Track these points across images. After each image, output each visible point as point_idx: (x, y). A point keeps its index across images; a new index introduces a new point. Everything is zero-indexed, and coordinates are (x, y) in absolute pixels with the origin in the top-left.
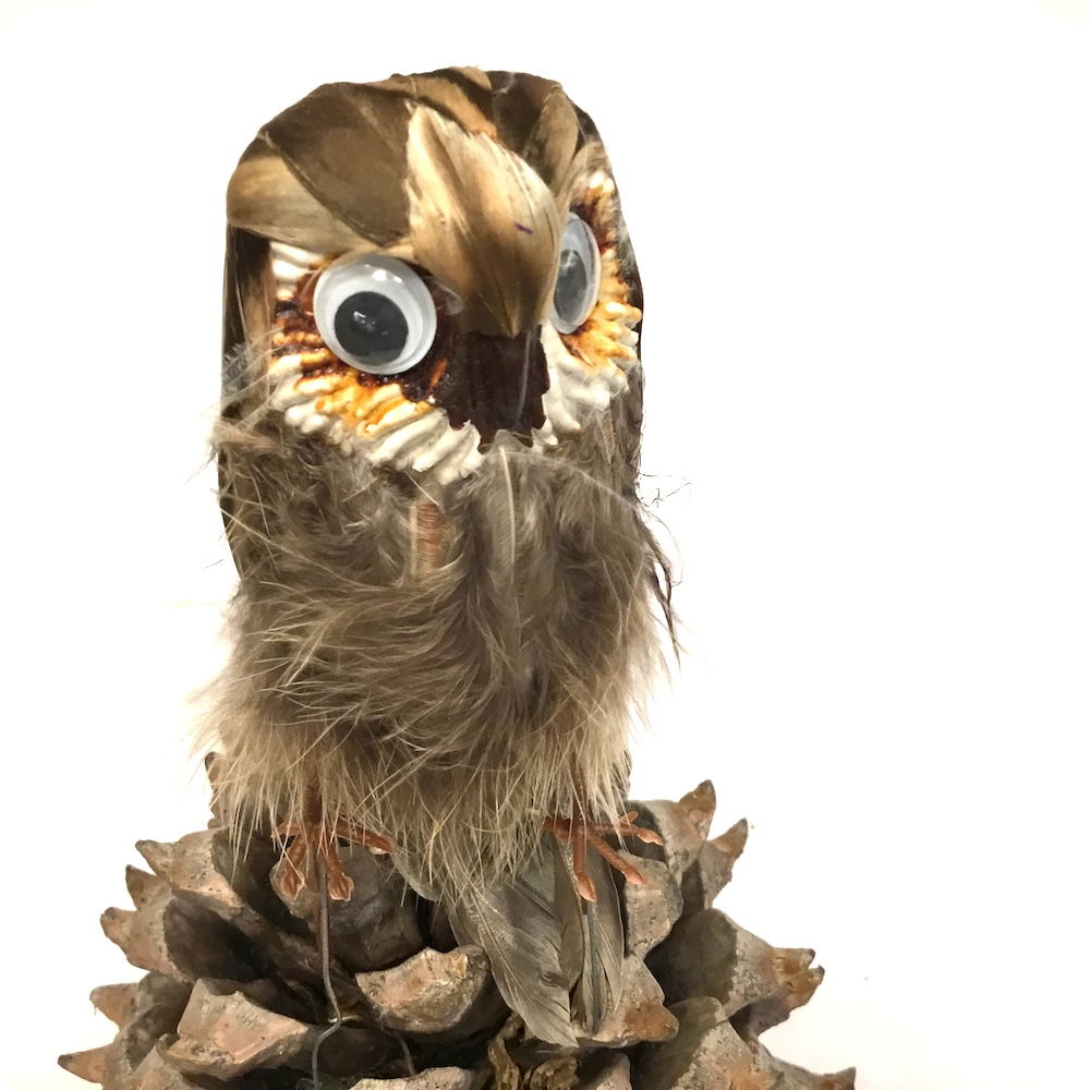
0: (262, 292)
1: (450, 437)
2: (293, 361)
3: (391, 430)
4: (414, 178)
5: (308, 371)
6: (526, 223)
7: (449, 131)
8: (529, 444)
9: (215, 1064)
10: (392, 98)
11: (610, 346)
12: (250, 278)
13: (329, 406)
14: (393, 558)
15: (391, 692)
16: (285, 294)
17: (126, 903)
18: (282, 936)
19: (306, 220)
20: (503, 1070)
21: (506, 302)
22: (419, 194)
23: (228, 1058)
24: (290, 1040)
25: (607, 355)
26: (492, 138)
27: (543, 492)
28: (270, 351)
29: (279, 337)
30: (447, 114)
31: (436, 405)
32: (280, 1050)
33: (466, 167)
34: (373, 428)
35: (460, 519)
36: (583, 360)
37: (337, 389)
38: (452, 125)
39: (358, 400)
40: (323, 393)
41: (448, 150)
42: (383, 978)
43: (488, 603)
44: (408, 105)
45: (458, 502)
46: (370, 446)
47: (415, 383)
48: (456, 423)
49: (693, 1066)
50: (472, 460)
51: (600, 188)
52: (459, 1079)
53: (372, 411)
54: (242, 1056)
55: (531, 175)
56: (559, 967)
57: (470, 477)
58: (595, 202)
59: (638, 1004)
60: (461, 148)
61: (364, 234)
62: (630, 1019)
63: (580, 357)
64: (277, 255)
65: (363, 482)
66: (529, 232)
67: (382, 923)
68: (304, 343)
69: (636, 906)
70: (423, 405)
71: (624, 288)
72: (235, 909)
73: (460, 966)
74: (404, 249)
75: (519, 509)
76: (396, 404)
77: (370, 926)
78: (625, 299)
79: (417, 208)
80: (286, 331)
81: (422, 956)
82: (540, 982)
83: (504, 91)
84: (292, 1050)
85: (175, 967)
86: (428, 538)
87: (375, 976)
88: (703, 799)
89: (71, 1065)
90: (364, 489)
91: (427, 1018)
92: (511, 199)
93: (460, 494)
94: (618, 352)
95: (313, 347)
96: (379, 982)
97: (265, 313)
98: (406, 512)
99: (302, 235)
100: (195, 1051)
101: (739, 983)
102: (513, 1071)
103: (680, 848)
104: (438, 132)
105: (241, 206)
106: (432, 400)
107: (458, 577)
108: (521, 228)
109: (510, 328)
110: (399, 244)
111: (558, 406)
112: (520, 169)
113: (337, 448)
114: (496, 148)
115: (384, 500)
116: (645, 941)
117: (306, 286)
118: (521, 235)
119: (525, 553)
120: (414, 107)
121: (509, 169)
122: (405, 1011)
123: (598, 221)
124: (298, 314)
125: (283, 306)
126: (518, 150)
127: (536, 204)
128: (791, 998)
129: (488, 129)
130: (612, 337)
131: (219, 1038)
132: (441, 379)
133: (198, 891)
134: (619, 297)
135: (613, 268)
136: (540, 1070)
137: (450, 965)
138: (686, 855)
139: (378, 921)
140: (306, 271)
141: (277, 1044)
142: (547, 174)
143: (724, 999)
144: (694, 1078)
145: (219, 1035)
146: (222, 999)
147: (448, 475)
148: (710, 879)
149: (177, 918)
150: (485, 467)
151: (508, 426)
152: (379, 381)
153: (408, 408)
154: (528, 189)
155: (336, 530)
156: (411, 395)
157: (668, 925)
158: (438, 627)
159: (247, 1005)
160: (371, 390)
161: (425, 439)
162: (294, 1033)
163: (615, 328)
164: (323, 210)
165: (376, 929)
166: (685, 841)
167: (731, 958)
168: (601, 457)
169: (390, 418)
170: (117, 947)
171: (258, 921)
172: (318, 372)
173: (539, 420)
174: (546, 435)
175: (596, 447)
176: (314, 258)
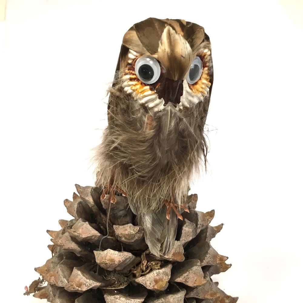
0: (125, 60)
1: (158, 101)
2: (128, 77)
3: (145, 96)
4: (162, 41)
5: (131, 79)
6: (184, 56)
7: (173, 32)
8: (176, 107)
9: (78, 236)
10: (163, 23)
11: (201, 90)
12: (123, 56)
13: (134, 88)
14: (140, 126)
15: (134, 158)
16: (130, 62)
17: (71, 199)
18: (101, 214)
19: (138, 46)
20: (144, 260)
21: (175, 72)
22: (162, 44)
23: (81, 236)
24: (96, 236)
25: (200, 92)
26: (182, 36)
27: (177, 119)
28: (124, 73)
29: (127, 71)
30: (174, 29)
31: (156, 93)
32: (93, 238)
33: (174, 40)
34: (142, 95)
35: (157, 120)
36: (193, 91)
37: (136, 85)
38: (174, 31)
39: (140, 88)
40: (133, 85)
41: (171, 36)
42: (119, 227)
43: (159, 141)
44: (166, 25)
45: (157, 116)
46: (141, 99)
47: (153, 87)
48: (160, 98)
49: (188, 272)
50: (162, 107)
51: (206, 53)
52: (130, 256)
53: (142, 91)
54: (84, 236)
55: (188, 45)
56: (160, 237)
57: (161, 111)
58: (205, 55)
59: (177, 252)
60: (174, 36)
61: (148, 51)
62: (174, 254)
63: (192, 90)
64: (130, 52)
65: (137, 107)
66: (184, 58)
67: (123, 217)
68: (131, 73)
69: (185, 231)
70: (153, 92)
71: (208, 77)
72: (92, 204)
73: (137, 229)
74: (156, 56)
75: (170, 122)
76: (148, 91)
77: (121, 216)
78: (208, 80)
79: (160, 47)
80: (128, 70)
81: (129, 224)
82: (155, 240)
83: (188, 26)
84: (96, 239)
85: (77, 215)
86: (149, 123)
87: (117, 226)
88: (211, 214)
89: (49, 233)
90: (137, 109)
91: (126, 238)
92: (182, 50)
93: (157, 115)
94: (202, 91)
95: (133, 74)
96: (118, 228)
97: (125, 65)
98: (145, 116)
99: (136, 49)
100: (74, 232)
101: (207, 259)
102: (146, 261)
103: (202, 223)
104: (170, 32)
105: (125, 41)
106: (155, 91)
107: (153, 134)
108: (182, 56)
109: (175, 78)
110: (155, 54)
111: (184, 100)
112: (186, 44)
113: (133, 98)
114: (182, 38)
115: (141, 112)
116: (185, 240)
117: (134, 60)
118: (182, 58)
119: (170, 132)
120: (167, 26)
121: (184, 43)
122: (121, 235)
123: (205, 60)
124: (131, 67)
125: (129, 64)
126: (187, 40)
127: (187, 52)
128: (221, 269)
129: (182, 33)
130: (202, 88)
131: (80, 231)
132: (158, 87)
133: (85, 198)
134: (207, 79)
135: (207, 72)
136: (152, 263)
137: (135, 229)
138: (203, 226)
139: (123, 216)
140: (135, 57)
141: (93, 236)
142: (192, 46)
143: (202, 262)
144: (187, 275)
145: (80, 230)
146: (84, 223)
147: (156, 110)
148: (209, 235)
149: (81, 205)
150: (164, 110)
151: (171, 101)
152: (146, 85)
153: (150, 92)
154: (187, 48)
155: (129, 117)
156: (151, 89)
157: (191, 238)
158: (147, 144)
159: (88, 225)
160: (143, 86)
161: (152, 100)
162: (97, 235)
163: (203, 86)
164: (142, 44)
165: (122, 218)
166: (204, 222)
167: (207, 253)
168: (193, 115)
169: (146, 93)
170: (66, 208)
171: (97, 209)
172: (133, 80)
173: (179, 102)
174: (180, 106)
175: (193, 113)
176: (138, 55)
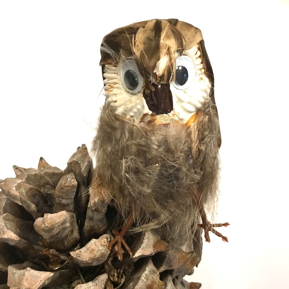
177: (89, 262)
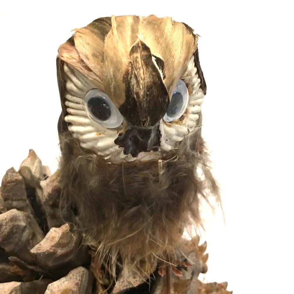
177: (51, 251)
